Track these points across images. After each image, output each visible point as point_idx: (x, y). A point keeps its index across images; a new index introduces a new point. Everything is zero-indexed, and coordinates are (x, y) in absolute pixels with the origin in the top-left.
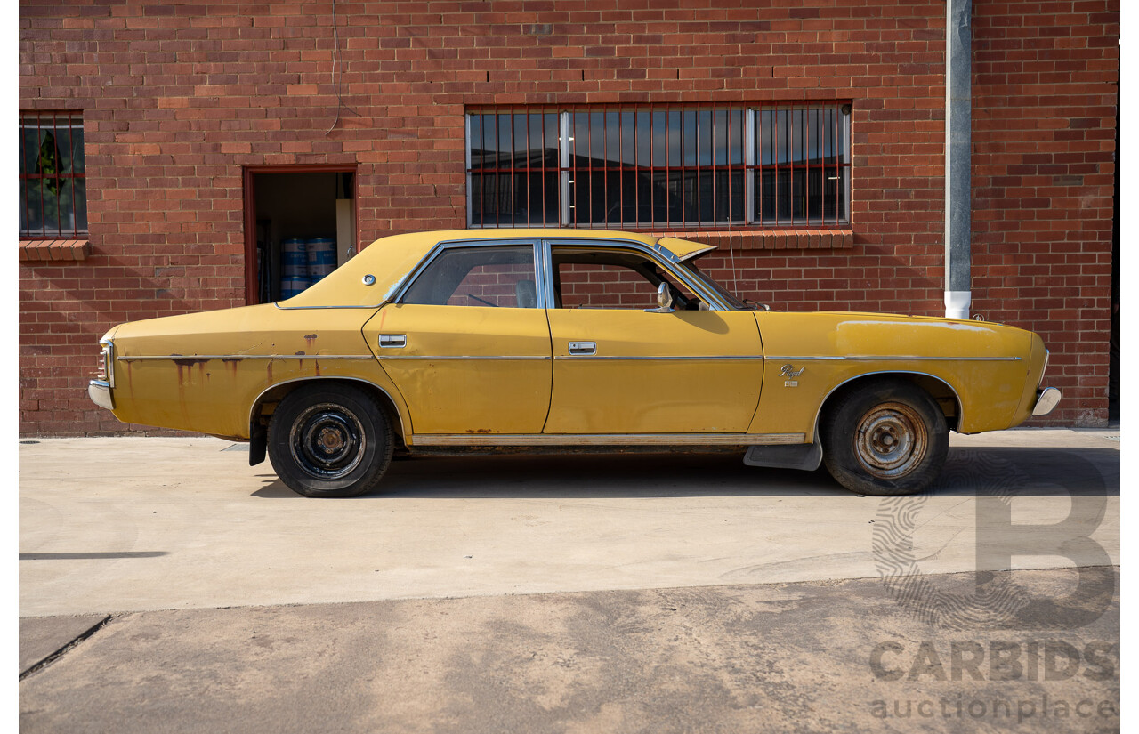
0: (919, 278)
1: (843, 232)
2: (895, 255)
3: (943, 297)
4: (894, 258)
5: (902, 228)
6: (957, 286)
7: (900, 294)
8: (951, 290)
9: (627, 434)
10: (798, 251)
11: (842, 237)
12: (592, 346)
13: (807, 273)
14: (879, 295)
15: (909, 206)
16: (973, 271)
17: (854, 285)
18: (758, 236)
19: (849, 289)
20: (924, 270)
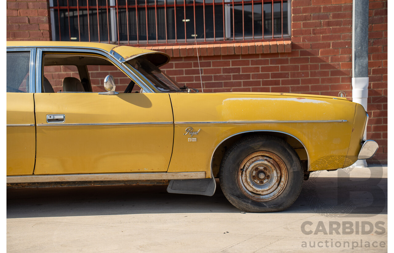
0: (335, 70)
1: (285, 43)
2: (320, 56)
3: (351, 81)
4: (319, 58)
5: (324, 38)
6: (359, 74)
7: (323, 81)
8: (355, 77)
9: (90, 174)
10: (257, 55)
11: (284, 46)
12: (62, 117)
13: (263, 69)
14: (310, 81)
15: (329, 24)
16: (370, 64)
17: (293, 75)
18: (231, 47)
19: (290, 78)
20: (339, 64)
